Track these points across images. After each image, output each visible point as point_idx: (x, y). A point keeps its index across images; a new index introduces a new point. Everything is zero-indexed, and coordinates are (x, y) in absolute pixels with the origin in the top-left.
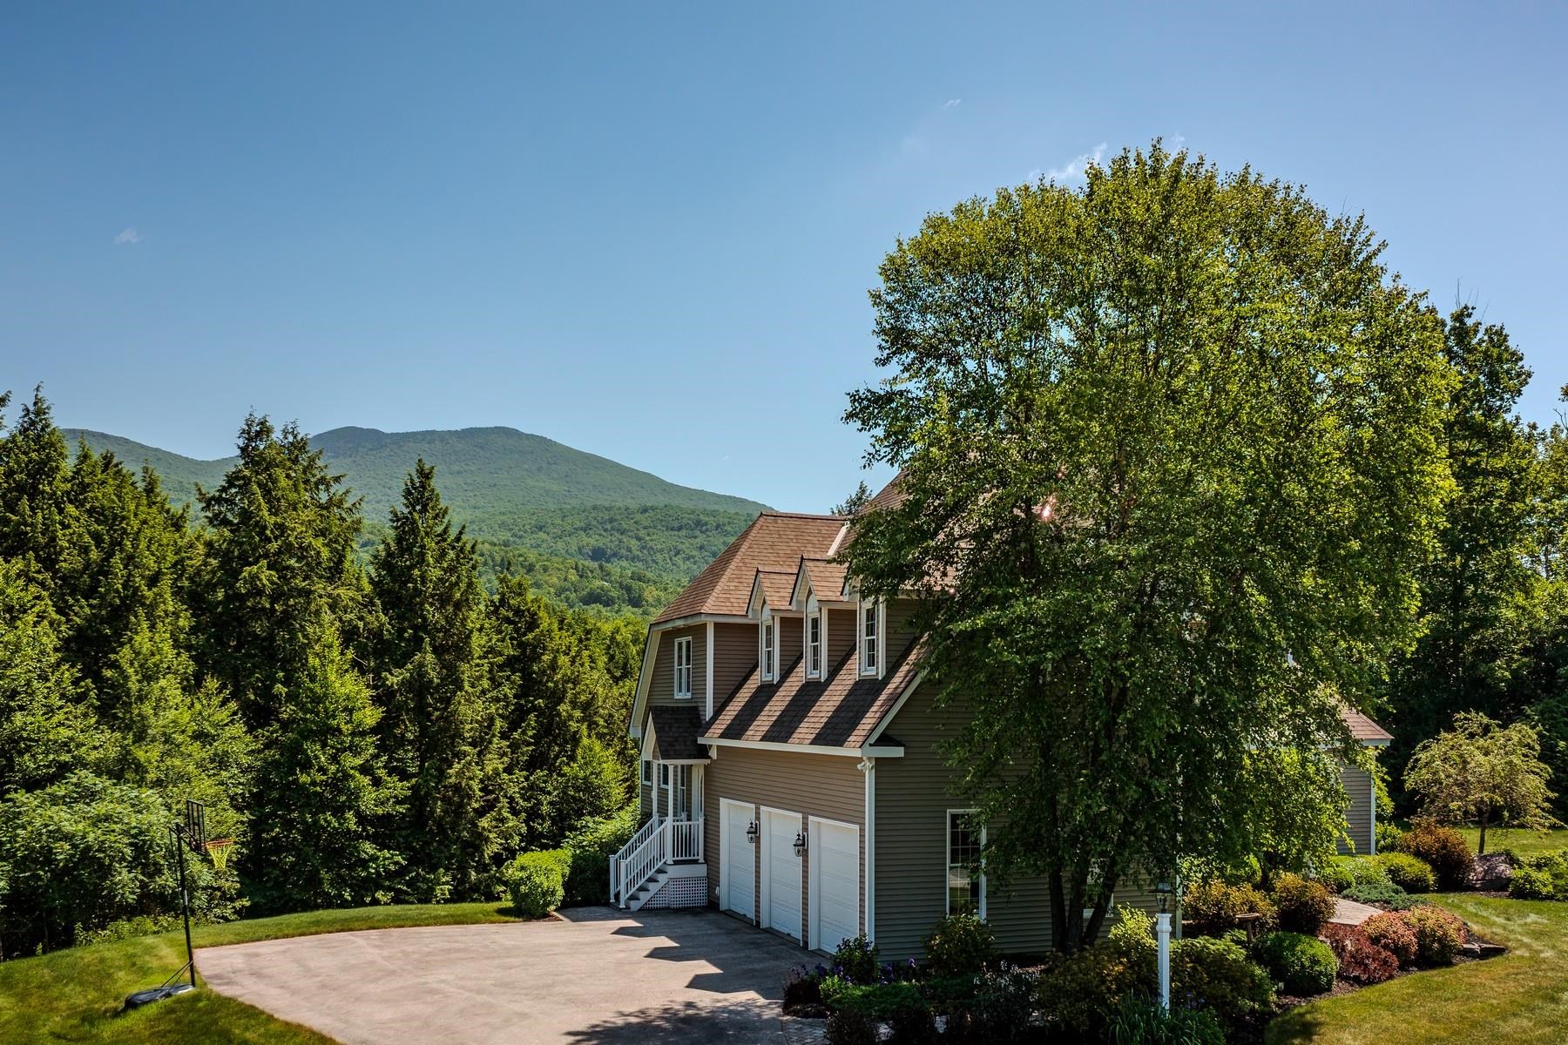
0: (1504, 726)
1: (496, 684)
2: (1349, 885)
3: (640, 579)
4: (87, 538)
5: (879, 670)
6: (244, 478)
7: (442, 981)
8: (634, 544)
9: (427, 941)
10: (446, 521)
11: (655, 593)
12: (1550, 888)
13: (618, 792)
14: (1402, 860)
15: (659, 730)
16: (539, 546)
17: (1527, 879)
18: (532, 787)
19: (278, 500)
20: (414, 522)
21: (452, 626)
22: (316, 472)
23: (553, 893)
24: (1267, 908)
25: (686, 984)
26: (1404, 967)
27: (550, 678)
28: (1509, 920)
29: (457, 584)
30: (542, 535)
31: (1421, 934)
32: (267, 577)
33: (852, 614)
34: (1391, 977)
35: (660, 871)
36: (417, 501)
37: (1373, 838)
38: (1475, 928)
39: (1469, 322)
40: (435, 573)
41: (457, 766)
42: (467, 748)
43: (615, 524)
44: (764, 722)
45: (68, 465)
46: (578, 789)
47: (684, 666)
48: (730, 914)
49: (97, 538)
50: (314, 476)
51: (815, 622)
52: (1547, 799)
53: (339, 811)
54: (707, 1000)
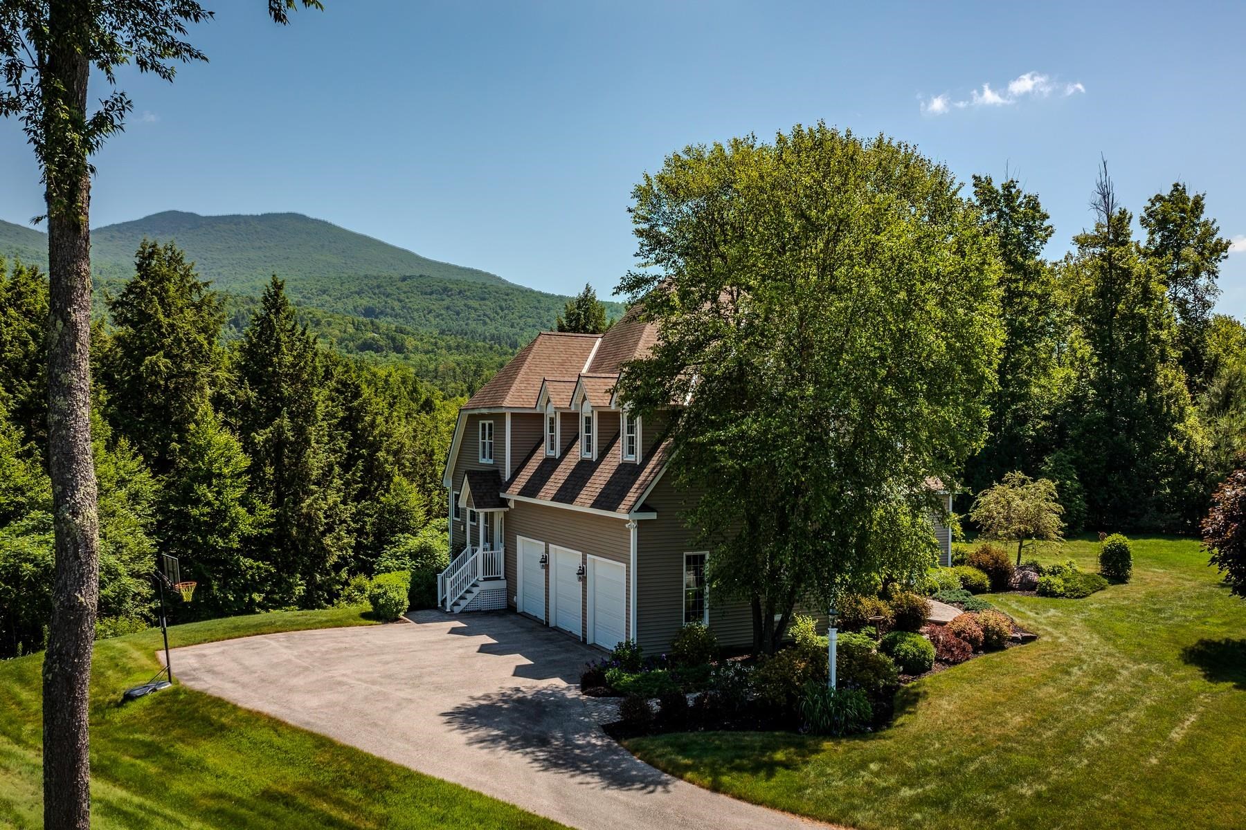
0: (1034, 481)
1: (332, 438)
2: (936, 590)
3: (401, 332)
4: (25, 334)
5: (637, 458)
6: (141, 287)
7: (344, 675)
8: (397, 305)
9: (321, 641)
11: (414, 343)
12: (1062, 589)
13: (420, 514)
14: (969, 571)
15: (472, 486)
16: (323, 305)
17: (1048, 583)
18: (359, 512)
19: (170, 306)
20: (270, 321)
21: (300, 398)
22: (190, 279)
23: (402, 604)
24: (888, 612)
25: (512, 673)
26: (975, 652)
27: (370, 433)
28: (1037, 614)
29: (304, 367)
30: (326, 297)
31: (986, 629)
32: (163, 362)
33: (616, 416)
34: (968, 659)
35: (474, 585)
36: (273, 306)
37: (950, 555)
38: (1018, 621)
40: (288, 359)
41: (308, 501)
42: (313, 487)
43: (382, 289)
44: (550, 487)
46: (390, 512)
47: (487, 441)
48: (525, 616)
49: (34, 334)
50: (188, 282)
51: (588, 420)
52: (1061, 529)
53: (224, 534)
54: (529, 686)
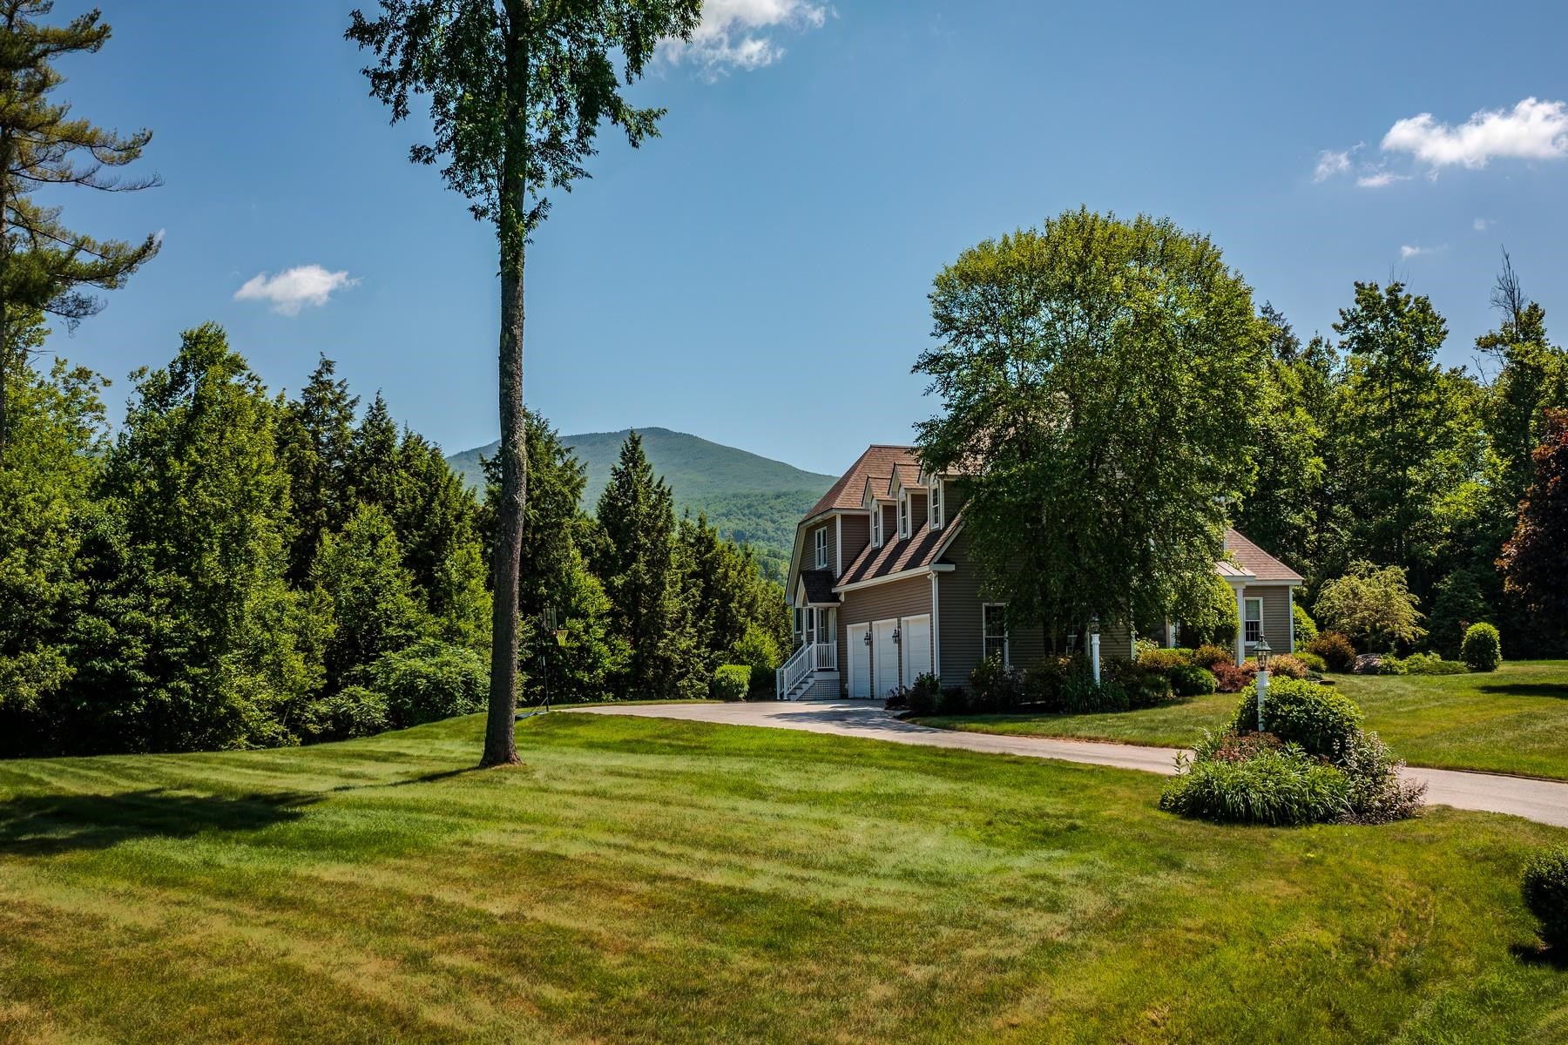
1: (687, 588)
5: (941, 525)
10: (650, 474)
15: (806, 586)
20: (629, 474)
21: (656, 547)
29: (659, 516)
33: (925, 494)
35: (809, 676)
36: (631, 460)
39: (1402, 295)
40: (644, 509)
44: (873, 569)
45: (399, 443)
47: (822, 547)
51: (904, 504)
53: (590, 669)
